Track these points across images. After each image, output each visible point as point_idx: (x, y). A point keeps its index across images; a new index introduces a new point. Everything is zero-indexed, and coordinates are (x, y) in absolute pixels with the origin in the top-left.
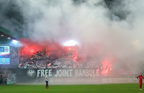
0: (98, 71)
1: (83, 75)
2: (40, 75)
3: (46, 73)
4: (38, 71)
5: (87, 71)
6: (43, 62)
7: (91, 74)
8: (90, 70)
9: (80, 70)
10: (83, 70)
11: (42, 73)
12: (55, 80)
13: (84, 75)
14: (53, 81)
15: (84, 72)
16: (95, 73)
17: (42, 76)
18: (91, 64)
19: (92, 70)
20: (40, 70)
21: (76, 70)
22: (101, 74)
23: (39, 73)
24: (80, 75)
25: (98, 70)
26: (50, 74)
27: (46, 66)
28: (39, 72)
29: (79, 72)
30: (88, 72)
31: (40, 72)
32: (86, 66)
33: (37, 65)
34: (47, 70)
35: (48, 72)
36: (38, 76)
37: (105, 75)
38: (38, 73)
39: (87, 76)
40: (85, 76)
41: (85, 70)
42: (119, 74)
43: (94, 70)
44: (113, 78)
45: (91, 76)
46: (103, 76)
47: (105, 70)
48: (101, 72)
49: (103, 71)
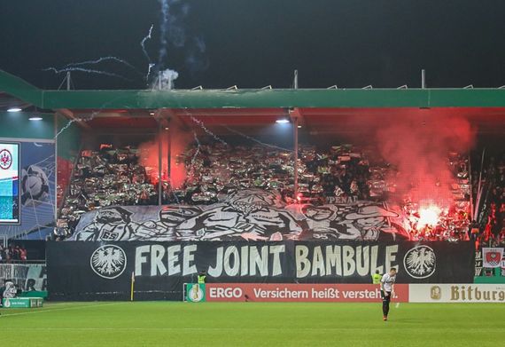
0: (392, 254)
1: (329, 272)
2: (146, 267)
3: (172, 258)
4: (140, 250)
5: (348, 253)
6: (161, 214)
7: (363, 266)
8: (359, 248)
9: (317, 250)
10: (329, 248)
11: (156, 262)
12: (211, 293)
13: (334, 269)
14: (200, 294)
15: (333, 254)
16: (381, 261)
17: (153, 273)
19: (366, 249)
20: (146, 249)
21: (298, 248)
22: (407, 265)
23: (144, 260)
24: (318, 269)
25: (395, 248)
26: (191, 264)
27: (175, 230)
28: (143, 254)
29: (310, 257)
30: (352, 255)
31: (147, 255)
32: (343, 229)
33: (134, 227)
34: (177, 248)
35: (180, 254)
36: (138, 272)
37: (422, 271)
38: (140, 260)
39: (348, 273)
40: (339, 273)
41: (338, 248)
42: (481, 265)
43: (375, 249)
44: (455, 285)
45: (363, 272)
46: (415, 275)
47: (423, 250)
48: (407, 257)
49: (415, 254)
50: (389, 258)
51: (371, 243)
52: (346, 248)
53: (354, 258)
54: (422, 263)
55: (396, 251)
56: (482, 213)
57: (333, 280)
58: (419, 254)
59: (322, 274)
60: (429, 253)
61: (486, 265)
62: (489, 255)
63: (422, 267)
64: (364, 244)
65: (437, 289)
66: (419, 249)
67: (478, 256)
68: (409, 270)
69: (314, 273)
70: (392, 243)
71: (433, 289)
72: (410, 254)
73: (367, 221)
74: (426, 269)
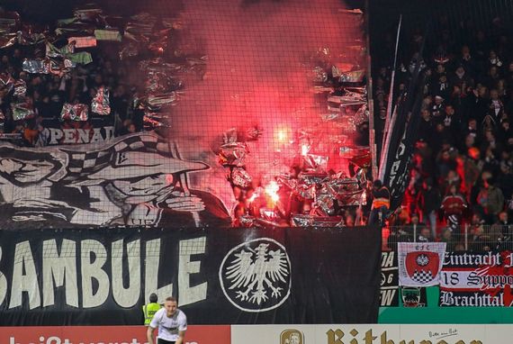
0: (194, 258)
1: (49, 300)
5: (93, 257)
7: (126, 285)
8: (117, 245)
9: (23, 250)
10: (49, 245)
13: (60, 293)
15: (59, 260)
16: (168, 273)
18: (133, 180)
19: (134, 246)
22: (228, 283)
24: (25, 294)
25: (198, 245)
29: (6, 267)
30: (101, 261)
37: (260, 295)
39: (92, 301)
40: (72, 300)
41: (69, 244)
42: (395, 282)
43: (154, 246)
44: (335, 327)
45: (126, 299)
46: (245, 304)
47: (262, 249)
48: (227, 264)
49: (244, 258)
50: (187, 268)
51: (145, 234)
52: (89, 245)
53: (107, 268)
54: (261, 278)
55: (202, 250)
56: (397, 164)
57: (59, 316)
58: (254, 258)
59: (34, 304)
60: (277, 255)
61: (406, 281)
62: (412, 257)
63: (260, 287)
64: (129, 234)
65: (295, 337)
66: (255, 245)
67: (387, 261)
68: (232, 293)
69: (16, 302)
70: (193, 233)
71: (286, 335)
72: (232, 257)
73: (137, 185)
74: (269, 291)
